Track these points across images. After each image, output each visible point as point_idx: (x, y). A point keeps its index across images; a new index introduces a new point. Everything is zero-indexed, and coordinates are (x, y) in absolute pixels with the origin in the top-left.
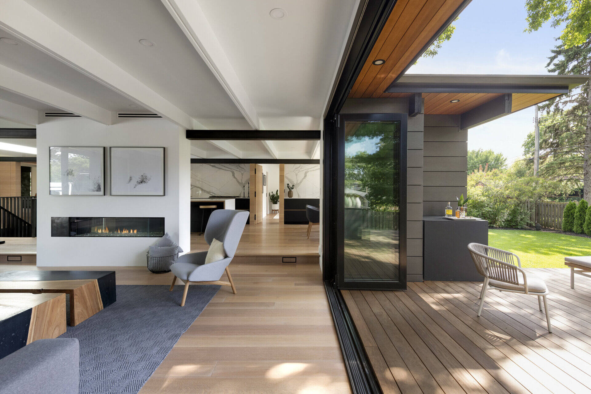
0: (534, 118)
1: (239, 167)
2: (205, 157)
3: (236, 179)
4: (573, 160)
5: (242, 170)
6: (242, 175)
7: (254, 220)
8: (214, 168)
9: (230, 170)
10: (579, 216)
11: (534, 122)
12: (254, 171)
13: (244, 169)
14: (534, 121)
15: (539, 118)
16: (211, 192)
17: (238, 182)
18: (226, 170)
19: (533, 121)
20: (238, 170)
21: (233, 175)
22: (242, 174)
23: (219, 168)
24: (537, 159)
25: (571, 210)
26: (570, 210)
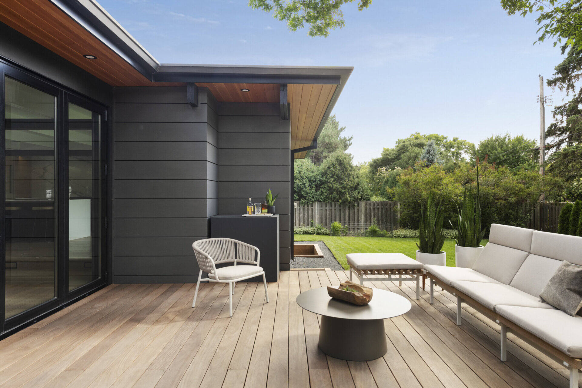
0: (538, 96)
4: (576, 150)
10: (573, 221)
11: (539, 102)
14: (539, 100)
15: (544, 96)
19: (537, 101)
24: (543, 148)
25: (568, 213)
26: (566, 214)
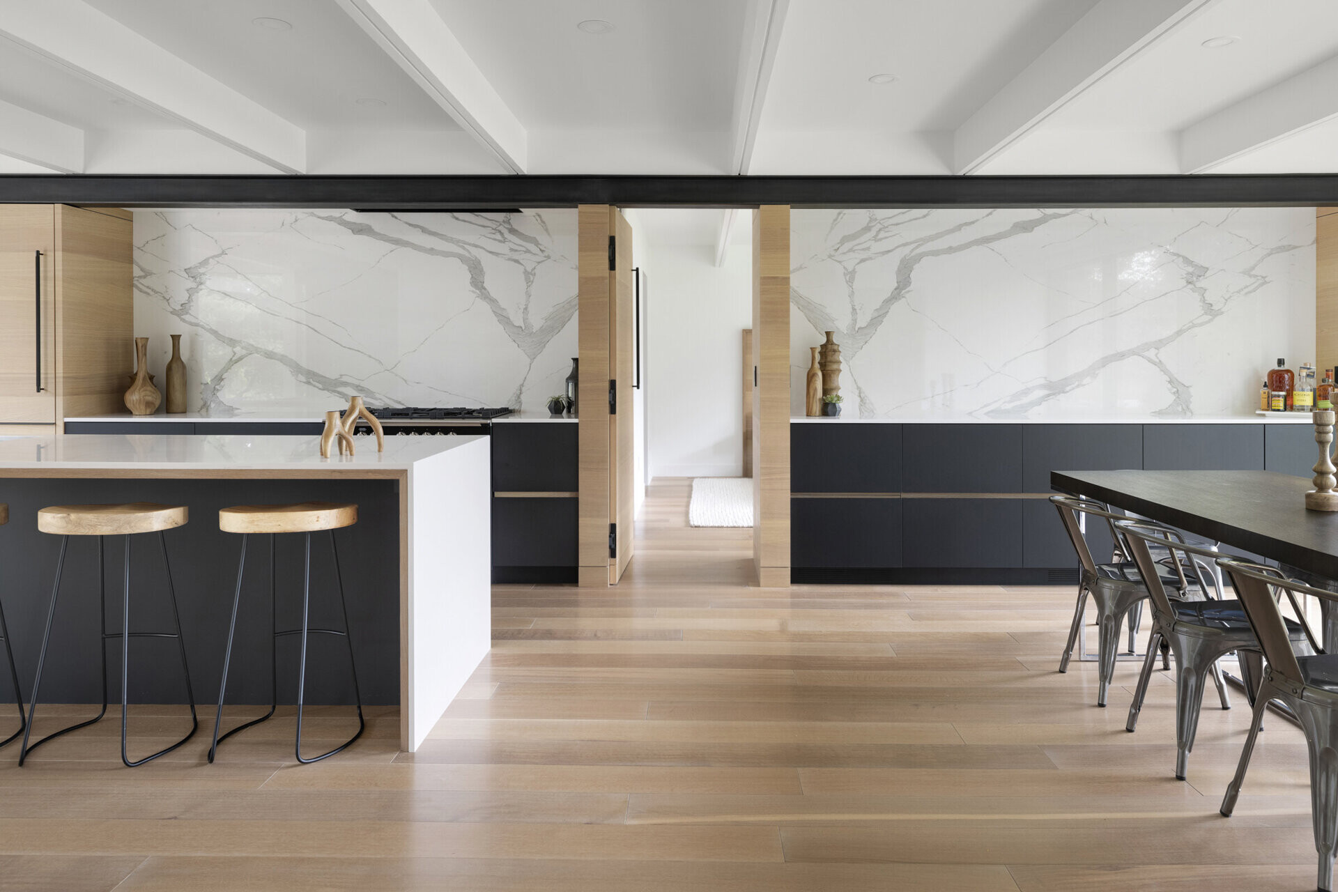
1: (512, 231)
2: (302, 167)
3: (492, 301)
5: (528, 251)
6: (529, 282)
7: (609, 560)
8: (363, 239)
9: (461, 251)
12: (606, 255)
13: (537, 243)
16: (345, 384)
17: (504, 319)
18: (432, 251)
20: (503, 248)
21: (477, 282)
22: (526, 272)
23: (397, 242)
